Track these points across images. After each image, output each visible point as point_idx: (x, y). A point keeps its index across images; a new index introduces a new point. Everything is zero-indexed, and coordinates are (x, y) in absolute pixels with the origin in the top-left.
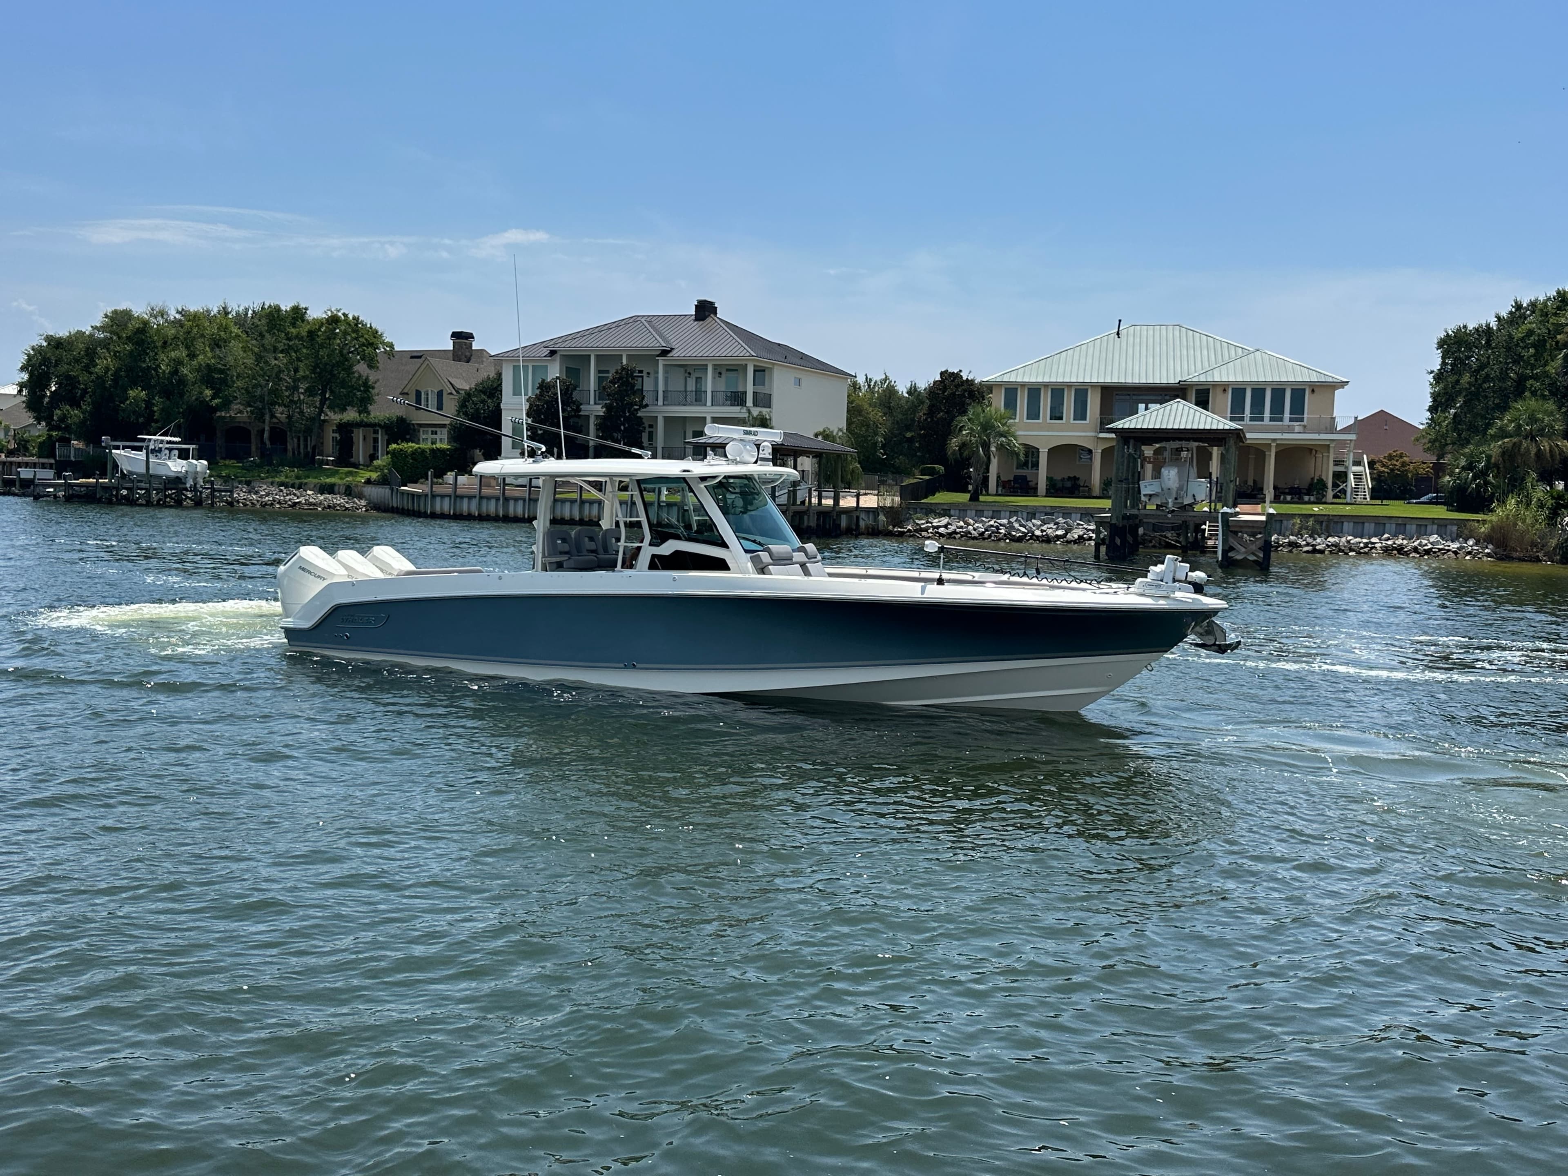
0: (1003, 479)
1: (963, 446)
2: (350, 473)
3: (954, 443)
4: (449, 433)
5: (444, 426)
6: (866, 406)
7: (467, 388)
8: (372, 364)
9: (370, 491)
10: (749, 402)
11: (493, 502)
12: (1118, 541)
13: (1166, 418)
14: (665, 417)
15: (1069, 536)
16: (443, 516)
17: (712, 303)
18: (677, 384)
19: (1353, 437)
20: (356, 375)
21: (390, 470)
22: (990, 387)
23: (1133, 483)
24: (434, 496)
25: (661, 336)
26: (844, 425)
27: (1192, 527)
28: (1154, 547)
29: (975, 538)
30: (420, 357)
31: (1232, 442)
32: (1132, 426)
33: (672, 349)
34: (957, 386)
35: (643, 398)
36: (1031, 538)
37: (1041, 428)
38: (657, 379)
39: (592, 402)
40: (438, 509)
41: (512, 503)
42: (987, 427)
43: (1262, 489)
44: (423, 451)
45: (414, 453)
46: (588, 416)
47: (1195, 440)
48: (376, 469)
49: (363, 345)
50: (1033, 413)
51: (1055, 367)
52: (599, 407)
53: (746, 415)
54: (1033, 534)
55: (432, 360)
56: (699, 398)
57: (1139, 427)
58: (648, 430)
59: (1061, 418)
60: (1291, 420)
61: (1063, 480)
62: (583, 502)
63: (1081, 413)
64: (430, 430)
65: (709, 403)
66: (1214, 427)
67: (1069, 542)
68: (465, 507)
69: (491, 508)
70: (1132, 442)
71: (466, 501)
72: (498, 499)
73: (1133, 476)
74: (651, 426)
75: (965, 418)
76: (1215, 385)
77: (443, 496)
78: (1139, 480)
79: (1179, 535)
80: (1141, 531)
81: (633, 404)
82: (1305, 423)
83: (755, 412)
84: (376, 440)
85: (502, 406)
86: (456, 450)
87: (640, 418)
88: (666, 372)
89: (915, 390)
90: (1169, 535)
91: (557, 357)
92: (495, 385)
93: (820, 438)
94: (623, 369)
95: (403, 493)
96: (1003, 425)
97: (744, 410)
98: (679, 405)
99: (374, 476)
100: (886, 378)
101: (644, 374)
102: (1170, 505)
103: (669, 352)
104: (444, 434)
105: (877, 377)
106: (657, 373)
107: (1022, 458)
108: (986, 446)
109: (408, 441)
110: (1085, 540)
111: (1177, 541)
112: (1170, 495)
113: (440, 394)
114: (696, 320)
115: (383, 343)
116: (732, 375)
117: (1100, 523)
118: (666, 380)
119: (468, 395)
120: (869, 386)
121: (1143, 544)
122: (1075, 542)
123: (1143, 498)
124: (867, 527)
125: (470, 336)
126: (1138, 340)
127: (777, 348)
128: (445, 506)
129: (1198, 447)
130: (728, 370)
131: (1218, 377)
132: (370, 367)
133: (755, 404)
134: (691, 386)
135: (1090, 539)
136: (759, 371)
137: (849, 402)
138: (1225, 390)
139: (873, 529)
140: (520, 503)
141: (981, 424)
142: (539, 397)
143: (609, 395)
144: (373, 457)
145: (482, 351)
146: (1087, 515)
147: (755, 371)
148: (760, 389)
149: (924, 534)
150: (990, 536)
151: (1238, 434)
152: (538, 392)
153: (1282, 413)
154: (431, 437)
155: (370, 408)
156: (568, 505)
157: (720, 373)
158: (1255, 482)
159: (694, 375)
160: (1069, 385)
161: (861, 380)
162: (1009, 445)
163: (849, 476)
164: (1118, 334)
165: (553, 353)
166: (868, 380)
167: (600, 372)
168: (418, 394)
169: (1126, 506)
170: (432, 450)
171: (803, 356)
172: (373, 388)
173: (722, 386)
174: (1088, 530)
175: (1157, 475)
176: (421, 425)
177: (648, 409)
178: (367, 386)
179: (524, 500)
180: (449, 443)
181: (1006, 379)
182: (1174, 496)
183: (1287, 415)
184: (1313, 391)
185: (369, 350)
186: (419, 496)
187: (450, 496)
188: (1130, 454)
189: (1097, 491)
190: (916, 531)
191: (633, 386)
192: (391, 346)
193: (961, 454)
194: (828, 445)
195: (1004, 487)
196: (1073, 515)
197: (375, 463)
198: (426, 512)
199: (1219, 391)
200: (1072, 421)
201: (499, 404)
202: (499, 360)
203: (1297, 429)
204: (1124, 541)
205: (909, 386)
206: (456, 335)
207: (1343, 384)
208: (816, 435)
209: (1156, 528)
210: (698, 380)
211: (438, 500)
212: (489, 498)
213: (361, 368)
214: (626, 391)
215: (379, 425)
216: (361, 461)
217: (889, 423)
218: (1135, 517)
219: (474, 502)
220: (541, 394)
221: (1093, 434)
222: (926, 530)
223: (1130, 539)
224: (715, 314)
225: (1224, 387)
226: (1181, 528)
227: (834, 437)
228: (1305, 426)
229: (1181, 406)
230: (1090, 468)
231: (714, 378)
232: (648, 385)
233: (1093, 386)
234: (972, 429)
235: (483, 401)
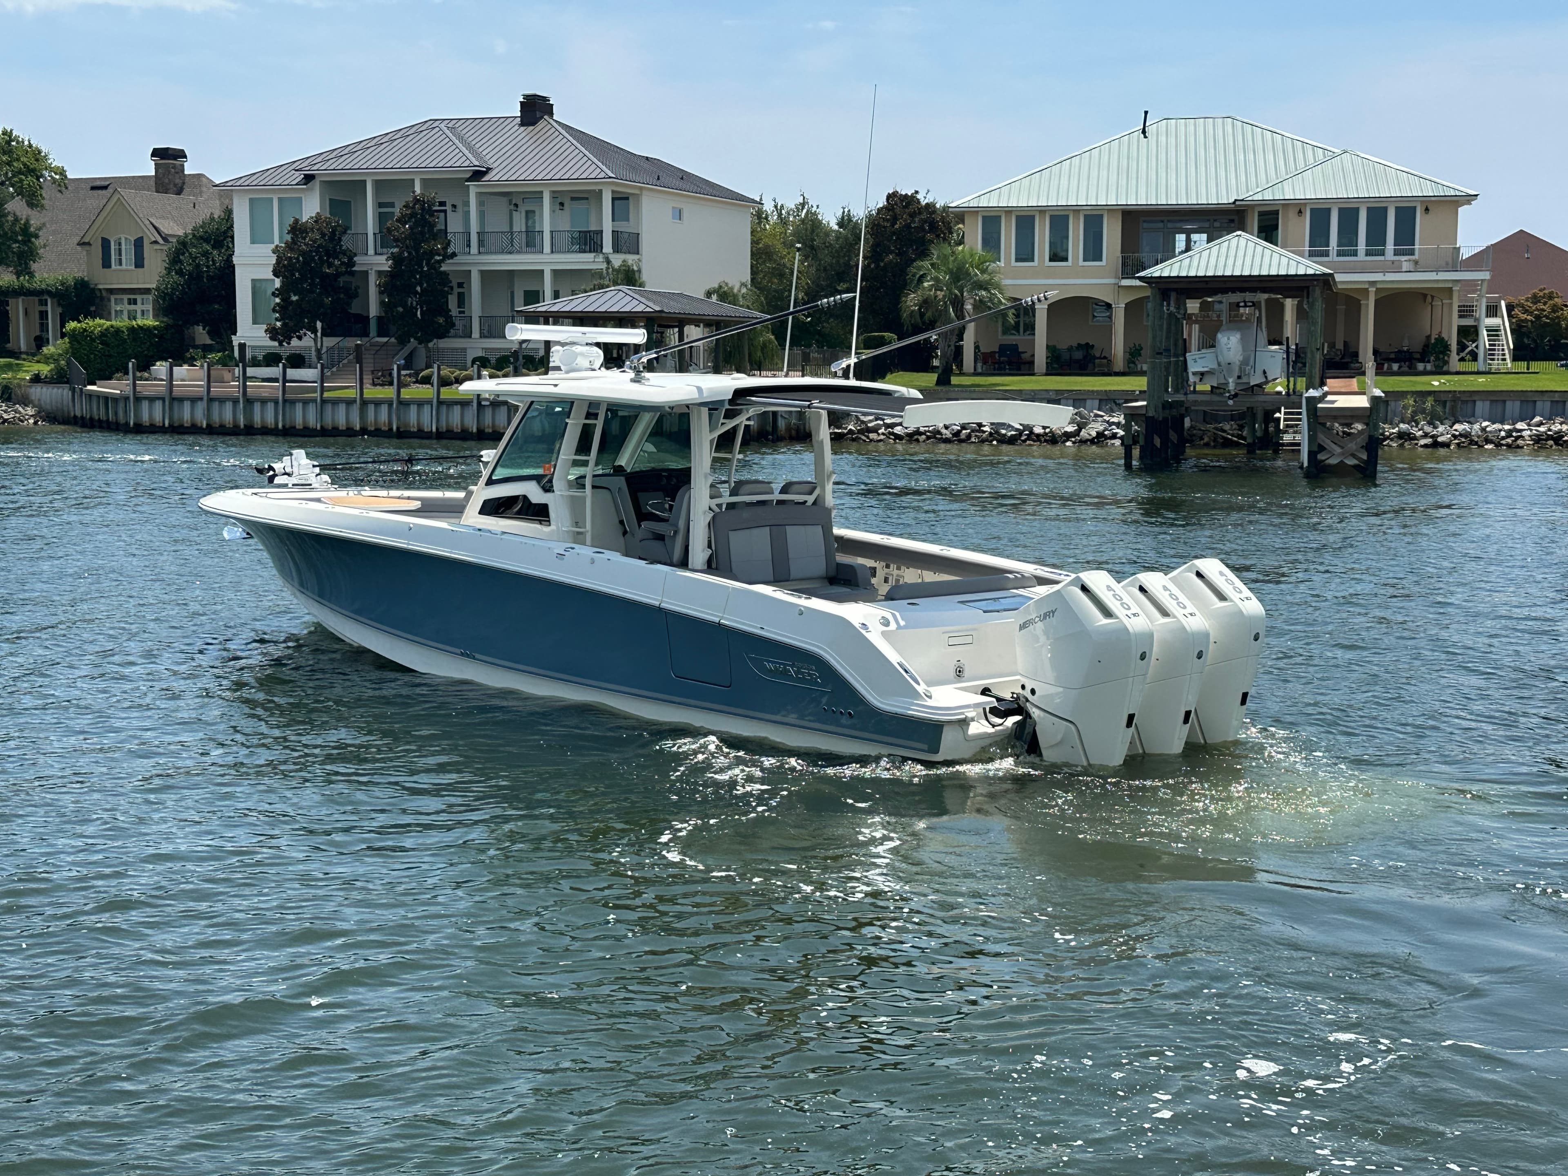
0: (983, 349)
1: (926, 303)
2: (9, 367)
3: (912, 301)
4: (155, 301)
5: (147, 291)
6: (779, 246)
7: (181, 233)
8: (33, 200)
9: (39, 393)
10: (607, 247)
11: (229, 406)
12: (1157, 442)
13: (1222, 259)
14: (483, 273)
15: (1083, 433)
16: (153, 429)
17: (545, 99)
18: (497, 223)
19: (1486, 275)
20: (10, 218)
21: (69, 363)
22: (961, 215)
23: (1176, 356)
24: (138, 399)
25: (470, 148)
26: (747, 277)
27: (1260, 416)
28: (1207, 445)
29: (947, 441)
30: (105, 188)
31: (1318, 291)
32: (1174, 274)
33: (489, 169)
34: (912, 215)
35: (448, 244)
36: (1029, 437)
37: (1035, 274)
38: (467, 214)
39: (371, 251)
40: (145, 418)
41: (257, 407)
42: (959, 275)
43: (1356, 355)
44: (118, 331)
45: (104, 334)
46: (366, 274)
47: (1264, 290)
48: (47, 360)
49: (20, 172)
50: (1025, 254)
51: (1053, 183)
52: (382, 259)
53: (604, 266)
54: (1031, 432)
55: (125, 193)
56: (532, 242)
57: (1184, 274)
58: (456, 290)
59: (1065, 259)
60: (1397, 253)
61: (1070, 349)
62: (365, 403)
63: (1093, 251)
64: (126, 297)
65: (547, 248)
66: (1292, 272)
67: (1083, 442)
68: (186, 414)
69: (227, 415)
70: (1173, 296)
71: (187, 405)
72: (235, 401)
73: (1176, 345)
74: (460, 285)
75: (926, 264)
76: (1287, 204)
77: (152, 400)
78: (1185, 352)
79: (1241, 428)
80: (1187, 422)
81: (432, 253)
82: (1416, 257)
83: (617, 260)
84: (43, 315)
85: (235, 260)
86: (167, 327)
87: (446, 274)
88: (480, 204)
89: (850, 220)
90: (1227, 427)
91: (316, 184)
92: (223, 228)
93: (714, 298)
94: (416, 201)
95: (91, 395)
96: (983, 271)
97: (601, 258)
98: (502, 252)
99: (45, 369)
100: (803, 205)
101: (448, 208)
102: (1231, 386)
103: (484, 173)
104: (146, 305)
105: (790, 204)
106: (467, 204)
107: (1011, 319)
108: (958, 303)
109: (94, 317)
110: (1107, 438)
111: (1238, 436)
112: (1230, 371)
113: (139, 244)
114: (523, 124)
115: (49, 168)
116: (580, 206)
117: (1132, 416)
118: (482, 215)
119: (183, 244)
120: (780, 215)
121: (1191, 441)
122: (1092, 441)
123: (1192, 379)
124: (789, 428)
125: (180, 155)
126: (1172, 140)
127: (646, 165)
128: (157, 414)
129: (1267, 301)
130: (573, 199)
131: (1290, 192)
132: (31, 205)
133: (617, 249)
134: (519, 224)
135: (1114, 436)
136: (620, 199)
137: (753, 242)
138: (1300, 212)
139: (798, 430)
140: (270, 406)
141: (951, 272)
142: (290, 246)
143: (396, 240)
144: (40, 342)
145: (200, 176)
146: (1109, 401)
147: (613, 199)
148: (622, 226)
149: (873, 436)
150: (969, 436)
151: (1325, 281)
152: (288, 238)
153: (1384, 243)
154: (126, 307)
155: (34, 266)
156: (342, 408)
157: (562, 204)
158: (1346, 344)
159: (523, 209)
160: (1076, 210)
161: (768, 207)
162: (991, 300)
163: (759, 354)
164: (1144, 132)
165: (309, 179)
166: (778, 209)
167: (381, 205)
168: (106, 244)
169: (1167, 391)
170: (132, 329)
171: (684, 176)
172: (37, 236)
173: (565, 223)
174: (1111, 424)
175: (1209, 342)
176: (111, 291)
177: (455, 260)
178: (27, 235)
179: (276, 402)
180: (156, 316)
181: (984, 203)
182: (1236, 374)
183: (1390, 246)
184: (1427, 209)
185: (29, 180)
186: (115, 399)
187: (163, 399)
188: (1171, 315)
189: (1119, 362)
190: (860, 432)
191: (432, 225)
192: (62, 172)
193: (922, 315)
194: (727, 310)
195: (985, 362)
196: (1089, 402)
197: (45, 350)
198: (127, 424)
199: (1292, 214)
200: (1081, 263)
201: (231, 255)
202: (227, 191)
203: (1405, 266)
204: (1165, 440)
205: (839, 214)
206: (157, 153)
207: (1469, 199)
208: (709, 294)
209: (1208, 417)
210: (529, 214)
211: (145, 405)
212: (222, 400)
213: (17, 207)
214: (422, 233)
215: (49, 293)
216: (23, 348)
217: (813, 270)
218: (1180, 403)
219: (201, 407)
220: (294, 241)
221: (1112, 281)
222: (875, 430)
223: (1173, 436)
224: (551, 114)
225: (1298, 207)
226: (1244, 417)
227: (735, 296)
228: (1416, 262)
229: (1243, 242)
230: (1108, 330)
231: (553, 211)
232: (454, 225)
233: (1111, 210)
234: (936, 279)
235: (206, 254)
